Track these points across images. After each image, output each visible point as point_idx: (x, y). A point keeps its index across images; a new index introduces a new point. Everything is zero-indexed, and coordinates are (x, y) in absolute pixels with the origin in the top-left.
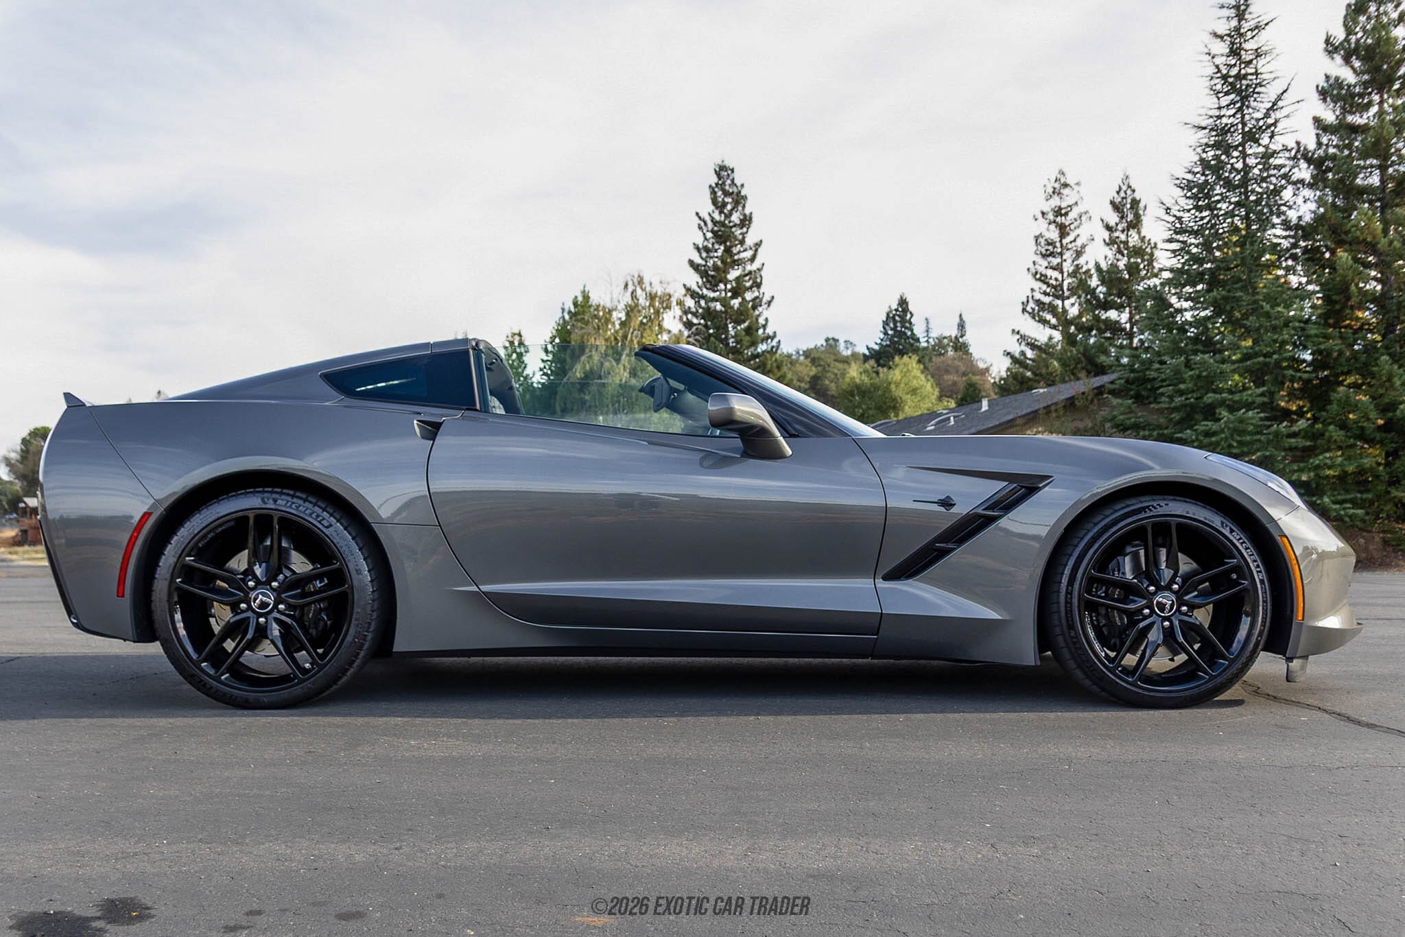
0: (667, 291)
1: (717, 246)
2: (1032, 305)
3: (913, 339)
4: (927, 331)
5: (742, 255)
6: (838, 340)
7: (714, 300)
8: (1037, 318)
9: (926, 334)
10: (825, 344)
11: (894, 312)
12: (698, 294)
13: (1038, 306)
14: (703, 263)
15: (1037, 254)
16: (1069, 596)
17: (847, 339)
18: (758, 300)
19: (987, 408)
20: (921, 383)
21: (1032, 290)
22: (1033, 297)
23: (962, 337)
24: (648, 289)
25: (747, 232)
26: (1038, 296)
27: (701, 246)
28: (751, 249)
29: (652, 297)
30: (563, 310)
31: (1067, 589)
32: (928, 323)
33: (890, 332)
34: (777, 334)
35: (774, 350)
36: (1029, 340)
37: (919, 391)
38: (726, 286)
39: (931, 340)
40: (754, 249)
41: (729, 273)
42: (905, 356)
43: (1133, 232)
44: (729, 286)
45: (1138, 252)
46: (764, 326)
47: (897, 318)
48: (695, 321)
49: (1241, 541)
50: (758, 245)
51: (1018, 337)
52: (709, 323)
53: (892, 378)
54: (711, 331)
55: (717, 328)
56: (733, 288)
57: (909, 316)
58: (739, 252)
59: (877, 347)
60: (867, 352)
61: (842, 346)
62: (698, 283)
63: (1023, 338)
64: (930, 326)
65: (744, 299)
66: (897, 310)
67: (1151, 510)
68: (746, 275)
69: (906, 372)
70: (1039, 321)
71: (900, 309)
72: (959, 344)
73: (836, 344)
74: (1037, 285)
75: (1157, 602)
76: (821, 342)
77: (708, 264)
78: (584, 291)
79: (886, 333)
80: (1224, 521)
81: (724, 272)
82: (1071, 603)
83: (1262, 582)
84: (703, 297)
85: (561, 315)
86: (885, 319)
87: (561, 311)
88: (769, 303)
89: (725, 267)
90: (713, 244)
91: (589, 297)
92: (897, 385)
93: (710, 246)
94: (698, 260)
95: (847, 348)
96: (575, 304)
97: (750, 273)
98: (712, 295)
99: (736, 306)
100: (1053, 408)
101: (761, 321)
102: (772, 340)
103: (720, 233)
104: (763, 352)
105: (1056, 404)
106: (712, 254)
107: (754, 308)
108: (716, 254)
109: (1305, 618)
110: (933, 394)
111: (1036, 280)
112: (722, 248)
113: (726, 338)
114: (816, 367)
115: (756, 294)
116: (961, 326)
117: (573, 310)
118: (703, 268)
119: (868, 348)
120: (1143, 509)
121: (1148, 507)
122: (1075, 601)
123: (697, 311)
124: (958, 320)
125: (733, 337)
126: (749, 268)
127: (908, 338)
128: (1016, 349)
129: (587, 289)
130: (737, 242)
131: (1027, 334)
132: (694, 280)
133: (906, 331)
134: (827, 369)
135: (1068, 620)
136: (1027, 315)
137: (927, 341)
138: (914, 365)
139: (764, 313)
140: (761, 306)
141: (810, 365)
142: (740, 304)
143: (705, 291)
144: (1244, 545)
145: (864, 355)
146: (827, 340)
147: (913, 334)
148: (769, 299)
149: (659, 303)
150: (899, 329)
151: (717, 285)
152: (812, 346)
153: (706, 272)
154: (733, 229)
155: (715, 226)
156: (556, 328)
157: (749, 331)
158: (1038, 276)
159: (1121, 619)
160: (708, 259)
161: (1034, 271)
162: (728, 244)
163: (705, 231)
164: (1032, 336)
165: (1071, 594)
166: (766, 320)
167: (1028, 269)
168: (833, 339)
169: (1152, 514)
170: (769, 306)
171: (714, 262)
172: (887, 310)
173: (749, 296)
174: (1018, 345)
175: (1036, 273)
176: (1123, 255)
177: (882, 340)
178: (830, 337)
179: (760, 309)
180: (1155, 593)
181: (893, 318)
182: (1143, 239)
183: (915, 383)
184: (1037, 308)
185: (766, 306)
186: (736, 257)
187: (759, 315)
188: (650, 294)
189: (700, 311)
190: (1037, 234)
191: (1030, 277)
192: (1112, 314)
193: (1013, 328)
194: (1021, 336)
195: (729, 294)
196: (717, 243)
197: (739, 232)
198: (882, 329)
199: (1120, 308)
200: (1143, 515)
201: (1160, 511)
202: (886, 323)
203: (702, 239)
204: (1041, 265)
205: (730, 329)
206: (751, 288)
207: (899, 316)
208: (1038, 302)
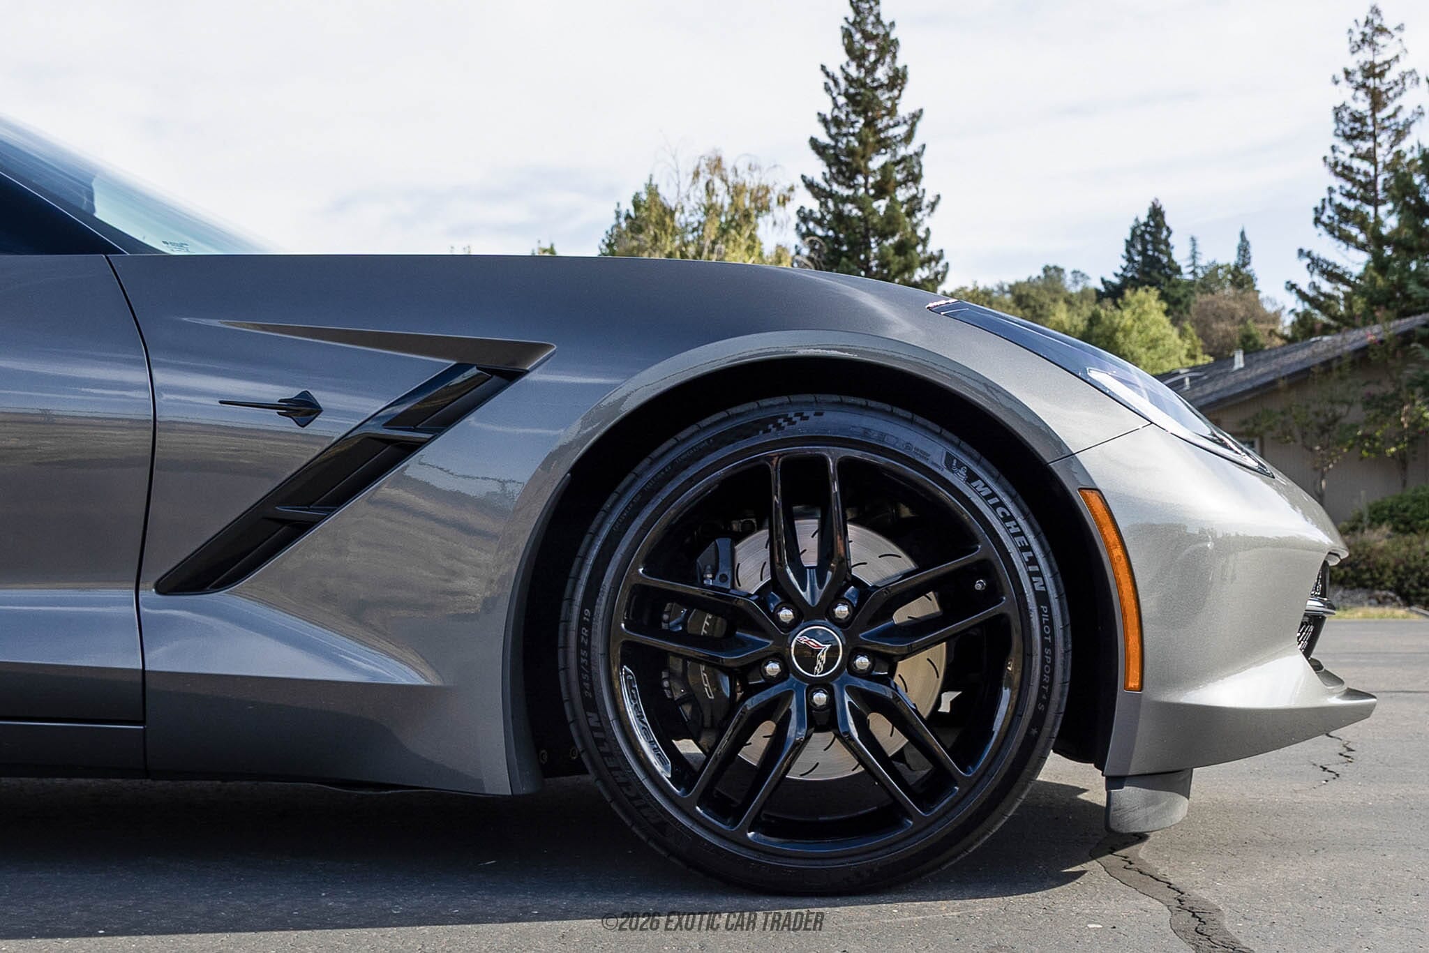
0: (764, 182)
1: (853, 117)
2: (1329, 212)
3: (1170, 269)
4: (1193, 257)
5: (891, 132)
6: (1062, 270)
7: (846, 200)
8: (1337, 233)
9: (1190, 262)
10: (1042, 275)
11: (1143, 228)
12: (824, 190)
13: (1339, 214)
14: (833, 143)
15: (1337, 135)
16: (585, 631)
17: (1077, 269)
18: (916, 201)
19: (1242, 365)
20: (1164, 331)
21: (1331, 190)
22: (1331, 200)
23: (1244, 265)
24: (731, 178)
25: (900, 95)
26: (1338, 199)
27: (829, 117)
28: (905, 122)
29: (737, 191)
30: (618, 214)
31: (582, 614)
32: (1194, 245)
33: (1137, 258)
34: (945, 253)
35: (939, 277)
36: (1325, 266)
37: (1161, 342)
38: (866, 179)
39: (1199, 271)
40: (910, 122)
41: (870, 159)
42: (1140, 290)
44: (871, 180)
46: (924, 241)
47: (1147, 237)
48: (820, 232)
49: (991, 501)
50: (916, 116)
51: (1308, 261)
52: (841, 236)
53: (1119, 323)
54: (845, 248)
55: (852, 245)
56: (877, 182)
57: (1165, 233)
58: (888, 127)
59: (1116, 281)
60: (1101, 288)
61: (1068, 278)
62: (824, 174)
63: (1316, 264)
64: (1198, 250)
65: (893, 200)
66: (1146, 224)
67: (779, 427)
68: (898, 163)
69: (1140, 315)
70: (1340, 238)
71: (1152, 223)
72: (1240, 277)
73: (1059, 276)
74: (1337, 183)
75: (798, 646)
76: (1037, 272)
77: (840, 145)
78: (650, 184)
79: (1130, 259)
80: (954, 452)
81: (863, 157)
82: (588, 648)
83: (1042, 598)
84: (831, 195)
85: (614, 222)
86: (1129, 238)
87: (614, 215)
88: (933, 206)
89: (864, 149)
90: (847, 115)
91: (658, 194)
92: (1127, 333)
93: (843, 117)
94: (824, 139)
95: (1076, 282)
96: (637, 204)
97: (904, 159)
98: (846, 192)
99: (882, 211)
100: (1335, 364)
101: (921, 233)
102: (937, 263)
103: (859, 98)
104: (923, 280)
105: (1339, 358)
106: (844, 130)
107: (910, 213)
108: (851, 130)
109: (1145, 685)
110: (1182, 348)
111: (1337, 174)
112: (862, 121)
113: (867, 260)
114: (1022, 309)
115: (913, 191)
116: (1244, 249)
117: (632, 213)
118: (832, 151)
119: (1103, 281)
120: (761, 425)
121: (774, 420)
122: (598, 644)
123: (823, 217)
124: (1238, 241)
125: (876, 258)
126: (902, 151)
127: (1164, 267)
128: (1304, 280)
129: (654, 182)
130: (884, 112)
131: (1322, 256)
132: (817, 169)
133: (1161, 256)
134: (1039, 312)
135: (582, 689)
136: (1321, 228)
137: (1193, 272)
138: (1153, 302)
139: (926, 221)
140: (920, 210)
141: (1013, 305)
142: (888, 207)
143: (835, 187)
144: (999, 510)
145: (1098, 292)
146: (1046, 270)
147: (1171, 260)
148: (933, 200)
149: (751, 201)
150: (1150, 253)
151: (852, 178)
152: (1024, 279)
153: (836, 156)
154: (879, 93)
155: (851, 86)
156: (607, 241)
157: (902, 248)
158: (1339, 169)
159: (716, 685)
160: (840, 138)
161: (1332, 161)
162: (870, 114)
163: (835, 94)
164: (1331, 260)
165: (589, 626)
166: (928, 231)
167: (1325, 158)
168: (1055, 268)
169: (781, 436)
170: (932, 210)
171: (849, 141)
172: (1132, 223)
173: (902, 194)
174: (1308, 274)
175: (1336, 164)
177: (1125, 270)
178: (1051, 265)
179: (919, 215)
180: (792, 626)
181: (1142, 236)
183: (1153, 332)
184: (1337, 218)
185: (928, 210)
186: (882, 136)
187: (917, 225)
188: (735, 187)
189: (828, 217)
190: (1338, 105)
191: (1326, 170)
193: (1299, 247)
194: (1313, 259)
195: (872, 192)
196: (854, 112)
197: (886, 96)
198: (1125, 254)
200: (762, 439)
201: (801, 427)
202: (1130, 244)
203: (831, 106)
204: (1343, 152)
205: (873, 245)
206: (905, 182)
207: (1150, 233)
208: (1340, 209)
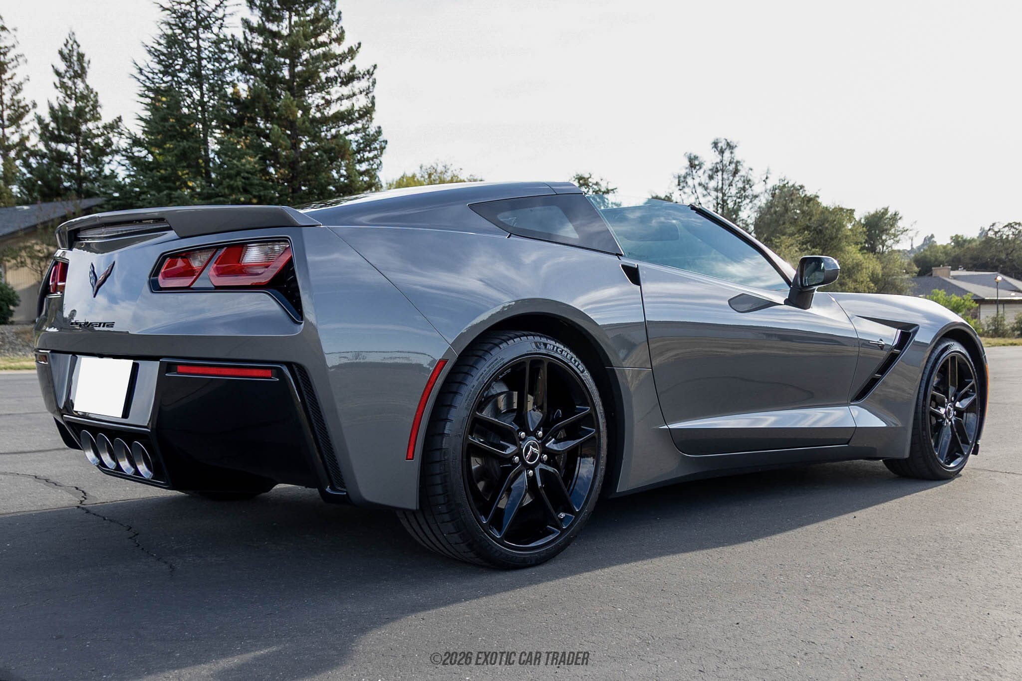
43: (79, 81)
45: (83, 97)
176: (71, 98)
182: (87, 87)
192: (62, 147)
199: (68, 142)
